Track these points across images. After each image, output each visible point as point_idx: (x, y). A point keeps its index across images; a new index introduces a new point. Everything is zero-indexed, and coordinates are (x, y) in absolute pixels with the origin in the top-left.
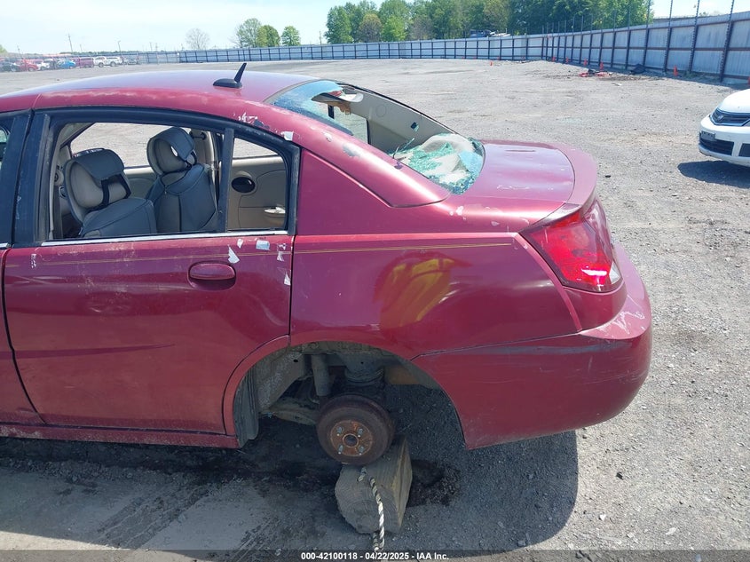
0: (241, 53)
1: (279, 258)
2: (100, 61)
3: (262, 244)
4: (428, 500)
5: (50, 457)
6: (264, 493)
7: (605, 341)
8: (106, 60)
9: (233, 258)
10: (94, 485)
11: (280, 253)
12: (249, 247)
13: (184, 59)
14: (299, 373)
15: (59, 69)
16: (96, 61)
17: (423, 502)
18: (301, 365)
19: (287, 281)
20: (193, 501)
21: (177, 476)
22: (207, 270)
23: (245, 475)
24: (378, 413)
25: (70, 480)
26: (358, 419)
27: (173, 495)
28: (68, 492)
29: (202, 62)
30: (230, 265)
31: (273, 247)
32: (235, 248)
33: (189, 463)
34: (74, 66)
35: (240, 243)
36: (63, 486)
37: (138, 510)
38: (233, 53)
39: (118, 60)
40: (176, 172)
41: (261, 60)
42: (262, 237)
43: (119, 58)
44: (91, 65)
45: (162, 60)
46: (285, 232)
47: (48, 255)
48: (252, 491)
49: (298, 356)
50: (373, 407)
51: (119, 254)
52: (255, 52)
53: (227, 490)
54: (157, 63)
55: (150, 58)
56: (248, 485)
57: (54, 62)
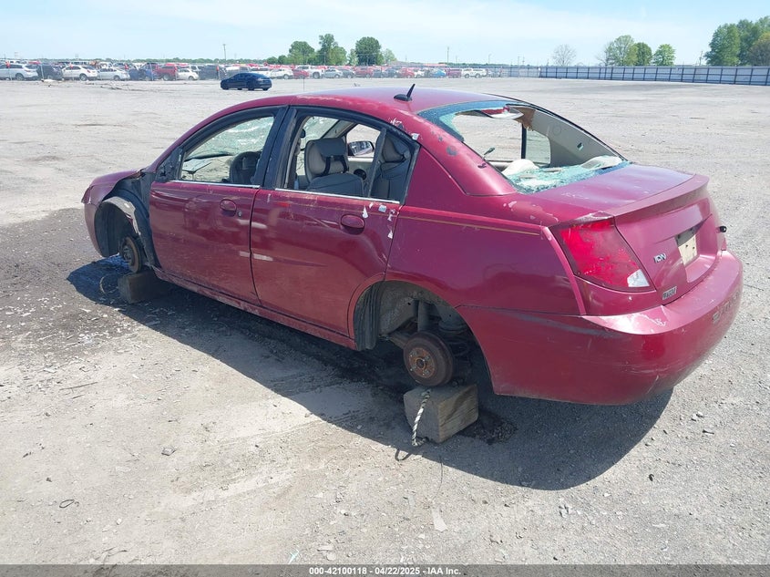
0: (603, 71)
1: (389, 219)
2: (467, 72)
3: (383, 208)
4: (478, 436)
5: (269, 337)
6: (374, 395)
7: (603, 328)
8: (473, 72)
9: (365, 215)
10: (283, 359)
11: (391, 215)
12: (375, 209)
13: (544, 75)
14: (411, 314)
15: (431, 77)
16: (464, 72)
17: (474, 436)
18: (411, 307)
19: (390, 236)
20: (331, 384)
21: (330, 368)
22: (350, 220)
23: (370, 381)
24: (442, 349)
25: (272, 352)
26: (428, 349)
27: (322, 378)
28: (268, 357)
29: (560, 78)
30: (363, 219)
31: (388, 210)
32: (367, 208)
33: (342, 365)
34: (444, 76)
35: (371, 205)
36: (267, 353)
37: (298, 379)
38: (594, 71)
39: (483, 72)
40: (393, 162)
41: (623, 79)
42: (384, 204)
43: (484, 70)
44: (458, 75)
45: (524, 74)
46: (398, 202)
47: (276, 196)
48: (368, 392)
49: (411, 301)
50: (440, 345)
51: (309, 201)
52: (619, 71)
53: (354, 386)
54: (517, 76)
55: (512, 71)
56: (368, 387)
57: (429, 71)
